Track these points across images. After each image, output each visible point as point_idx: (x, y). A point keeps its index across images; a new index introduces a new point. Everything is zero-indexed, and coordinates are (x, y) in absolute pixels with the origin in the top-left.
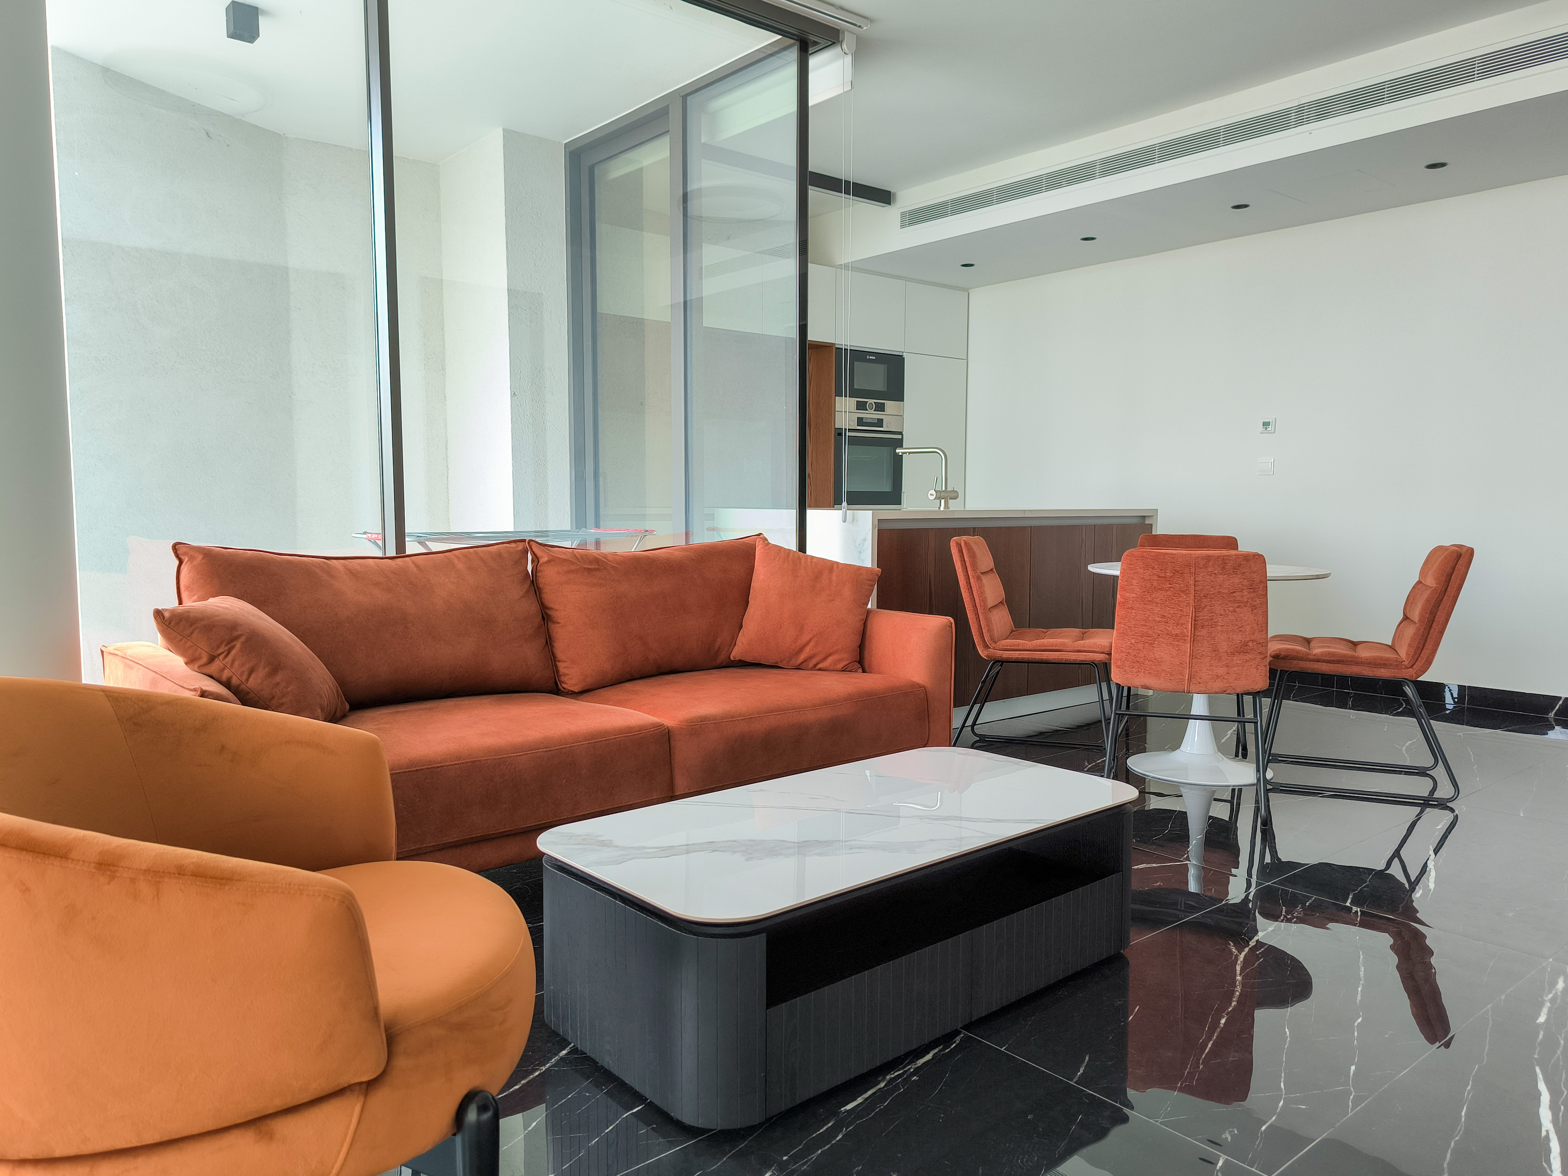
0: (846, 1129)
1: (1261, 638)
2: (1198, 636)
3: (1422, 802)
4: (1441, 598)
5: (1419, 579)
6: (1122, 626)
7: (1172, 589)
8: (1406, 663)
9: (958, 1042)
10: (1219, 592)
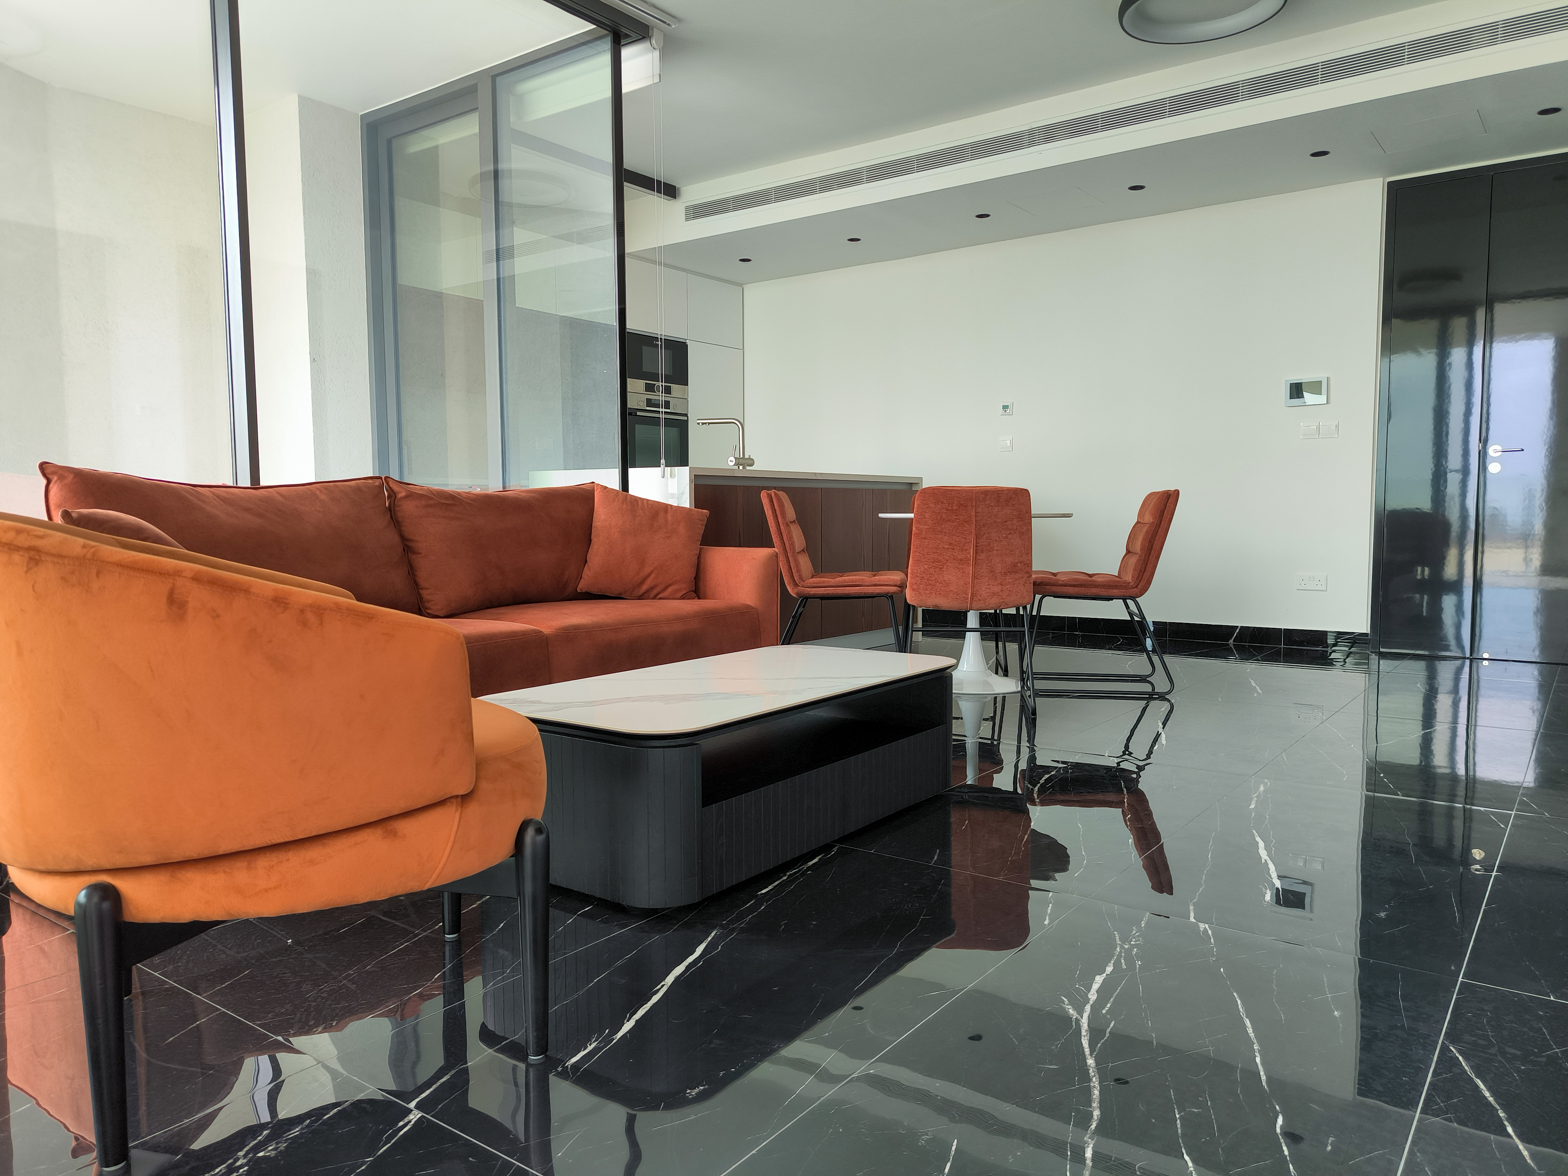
0: (766, 904)
1: (1027, 560)
2: (978, 560)
3: (1148, 696)
4: (1156, 531)
5: (1138, 520)
6: (917, 554)
7: (958, 520)
8: (1132, 584)
9: (835, 851)
10: (995, 522)
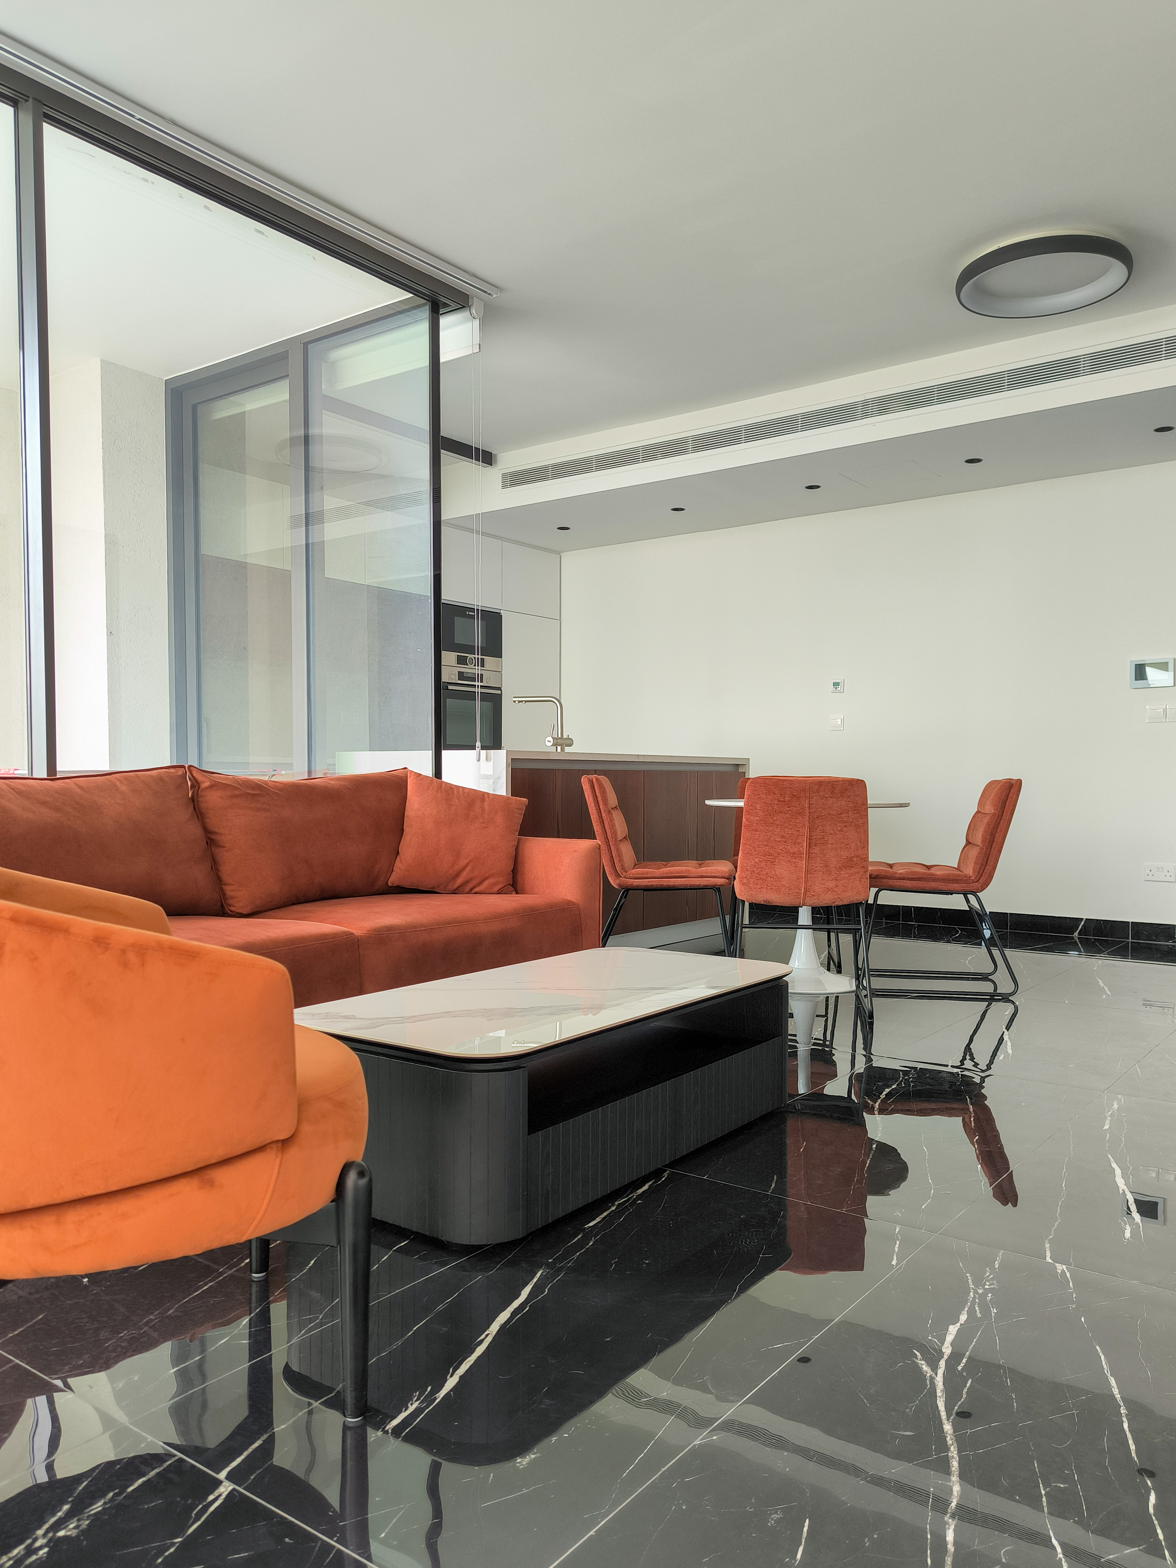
0: (594, 1239)
1: (863, 854)
2: (812, 853)
3: (988, 996)
4: (998, 822)
5: (978, 809)
6: (748, 846)
7: (790, 812)
8: (973, 878)
9: (666, 1176)
10: (829, 814)
